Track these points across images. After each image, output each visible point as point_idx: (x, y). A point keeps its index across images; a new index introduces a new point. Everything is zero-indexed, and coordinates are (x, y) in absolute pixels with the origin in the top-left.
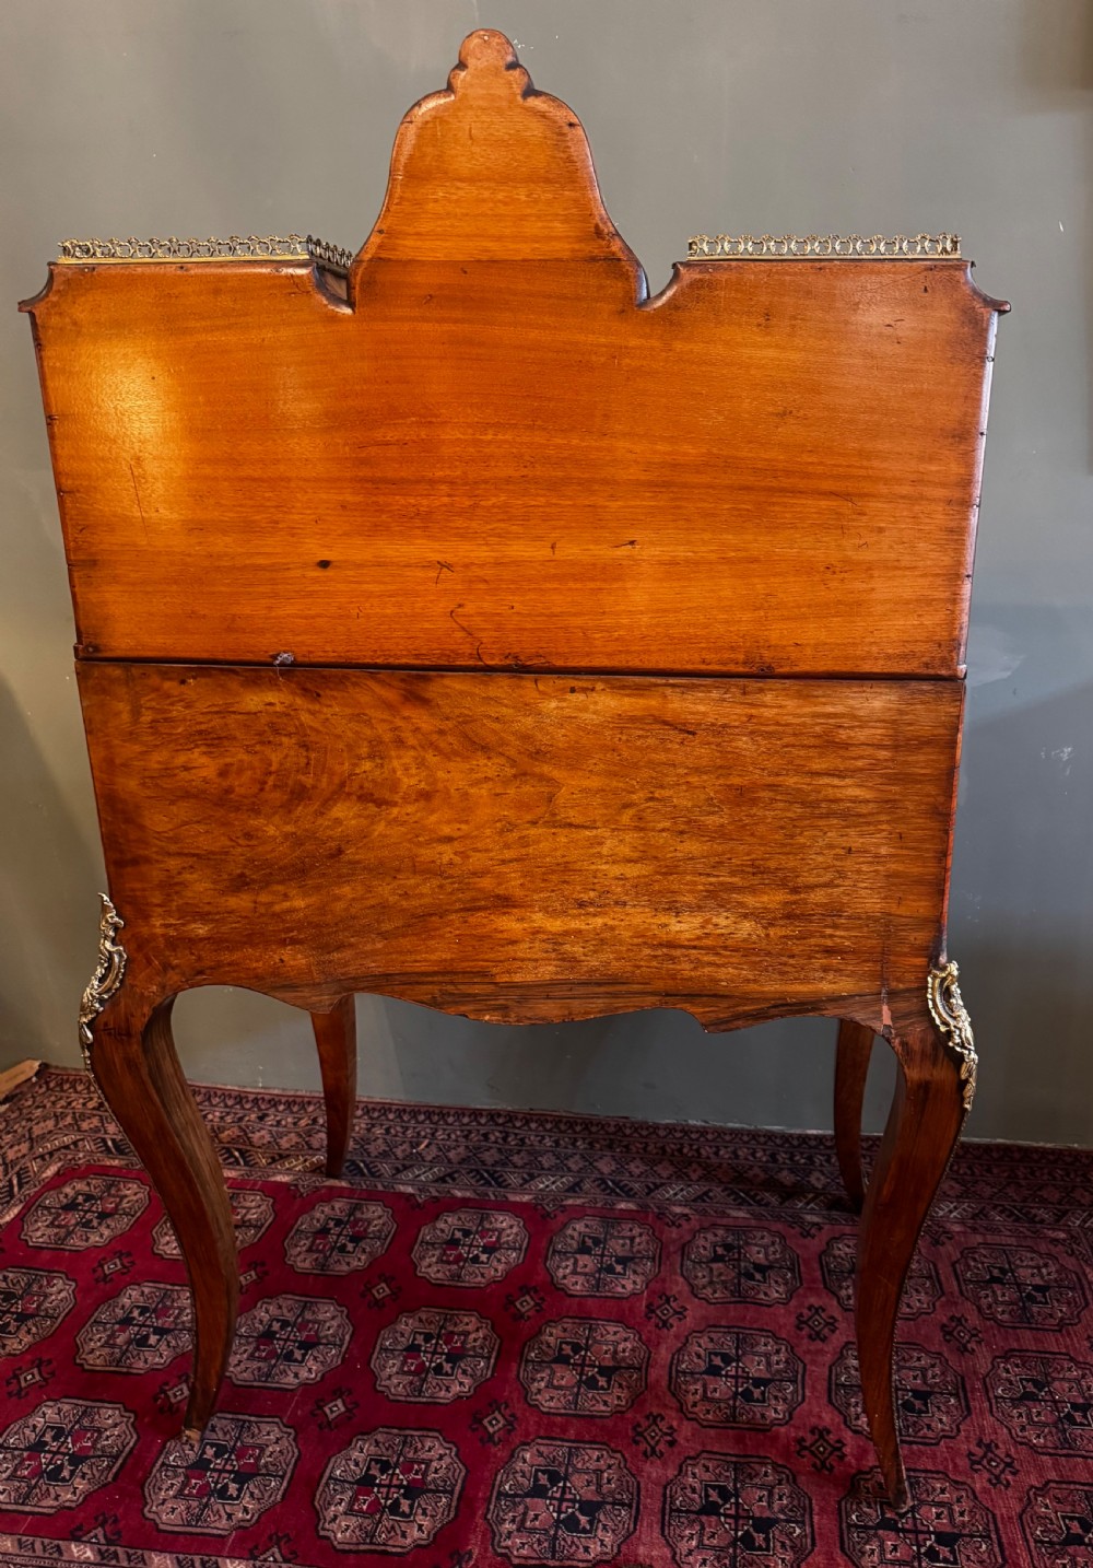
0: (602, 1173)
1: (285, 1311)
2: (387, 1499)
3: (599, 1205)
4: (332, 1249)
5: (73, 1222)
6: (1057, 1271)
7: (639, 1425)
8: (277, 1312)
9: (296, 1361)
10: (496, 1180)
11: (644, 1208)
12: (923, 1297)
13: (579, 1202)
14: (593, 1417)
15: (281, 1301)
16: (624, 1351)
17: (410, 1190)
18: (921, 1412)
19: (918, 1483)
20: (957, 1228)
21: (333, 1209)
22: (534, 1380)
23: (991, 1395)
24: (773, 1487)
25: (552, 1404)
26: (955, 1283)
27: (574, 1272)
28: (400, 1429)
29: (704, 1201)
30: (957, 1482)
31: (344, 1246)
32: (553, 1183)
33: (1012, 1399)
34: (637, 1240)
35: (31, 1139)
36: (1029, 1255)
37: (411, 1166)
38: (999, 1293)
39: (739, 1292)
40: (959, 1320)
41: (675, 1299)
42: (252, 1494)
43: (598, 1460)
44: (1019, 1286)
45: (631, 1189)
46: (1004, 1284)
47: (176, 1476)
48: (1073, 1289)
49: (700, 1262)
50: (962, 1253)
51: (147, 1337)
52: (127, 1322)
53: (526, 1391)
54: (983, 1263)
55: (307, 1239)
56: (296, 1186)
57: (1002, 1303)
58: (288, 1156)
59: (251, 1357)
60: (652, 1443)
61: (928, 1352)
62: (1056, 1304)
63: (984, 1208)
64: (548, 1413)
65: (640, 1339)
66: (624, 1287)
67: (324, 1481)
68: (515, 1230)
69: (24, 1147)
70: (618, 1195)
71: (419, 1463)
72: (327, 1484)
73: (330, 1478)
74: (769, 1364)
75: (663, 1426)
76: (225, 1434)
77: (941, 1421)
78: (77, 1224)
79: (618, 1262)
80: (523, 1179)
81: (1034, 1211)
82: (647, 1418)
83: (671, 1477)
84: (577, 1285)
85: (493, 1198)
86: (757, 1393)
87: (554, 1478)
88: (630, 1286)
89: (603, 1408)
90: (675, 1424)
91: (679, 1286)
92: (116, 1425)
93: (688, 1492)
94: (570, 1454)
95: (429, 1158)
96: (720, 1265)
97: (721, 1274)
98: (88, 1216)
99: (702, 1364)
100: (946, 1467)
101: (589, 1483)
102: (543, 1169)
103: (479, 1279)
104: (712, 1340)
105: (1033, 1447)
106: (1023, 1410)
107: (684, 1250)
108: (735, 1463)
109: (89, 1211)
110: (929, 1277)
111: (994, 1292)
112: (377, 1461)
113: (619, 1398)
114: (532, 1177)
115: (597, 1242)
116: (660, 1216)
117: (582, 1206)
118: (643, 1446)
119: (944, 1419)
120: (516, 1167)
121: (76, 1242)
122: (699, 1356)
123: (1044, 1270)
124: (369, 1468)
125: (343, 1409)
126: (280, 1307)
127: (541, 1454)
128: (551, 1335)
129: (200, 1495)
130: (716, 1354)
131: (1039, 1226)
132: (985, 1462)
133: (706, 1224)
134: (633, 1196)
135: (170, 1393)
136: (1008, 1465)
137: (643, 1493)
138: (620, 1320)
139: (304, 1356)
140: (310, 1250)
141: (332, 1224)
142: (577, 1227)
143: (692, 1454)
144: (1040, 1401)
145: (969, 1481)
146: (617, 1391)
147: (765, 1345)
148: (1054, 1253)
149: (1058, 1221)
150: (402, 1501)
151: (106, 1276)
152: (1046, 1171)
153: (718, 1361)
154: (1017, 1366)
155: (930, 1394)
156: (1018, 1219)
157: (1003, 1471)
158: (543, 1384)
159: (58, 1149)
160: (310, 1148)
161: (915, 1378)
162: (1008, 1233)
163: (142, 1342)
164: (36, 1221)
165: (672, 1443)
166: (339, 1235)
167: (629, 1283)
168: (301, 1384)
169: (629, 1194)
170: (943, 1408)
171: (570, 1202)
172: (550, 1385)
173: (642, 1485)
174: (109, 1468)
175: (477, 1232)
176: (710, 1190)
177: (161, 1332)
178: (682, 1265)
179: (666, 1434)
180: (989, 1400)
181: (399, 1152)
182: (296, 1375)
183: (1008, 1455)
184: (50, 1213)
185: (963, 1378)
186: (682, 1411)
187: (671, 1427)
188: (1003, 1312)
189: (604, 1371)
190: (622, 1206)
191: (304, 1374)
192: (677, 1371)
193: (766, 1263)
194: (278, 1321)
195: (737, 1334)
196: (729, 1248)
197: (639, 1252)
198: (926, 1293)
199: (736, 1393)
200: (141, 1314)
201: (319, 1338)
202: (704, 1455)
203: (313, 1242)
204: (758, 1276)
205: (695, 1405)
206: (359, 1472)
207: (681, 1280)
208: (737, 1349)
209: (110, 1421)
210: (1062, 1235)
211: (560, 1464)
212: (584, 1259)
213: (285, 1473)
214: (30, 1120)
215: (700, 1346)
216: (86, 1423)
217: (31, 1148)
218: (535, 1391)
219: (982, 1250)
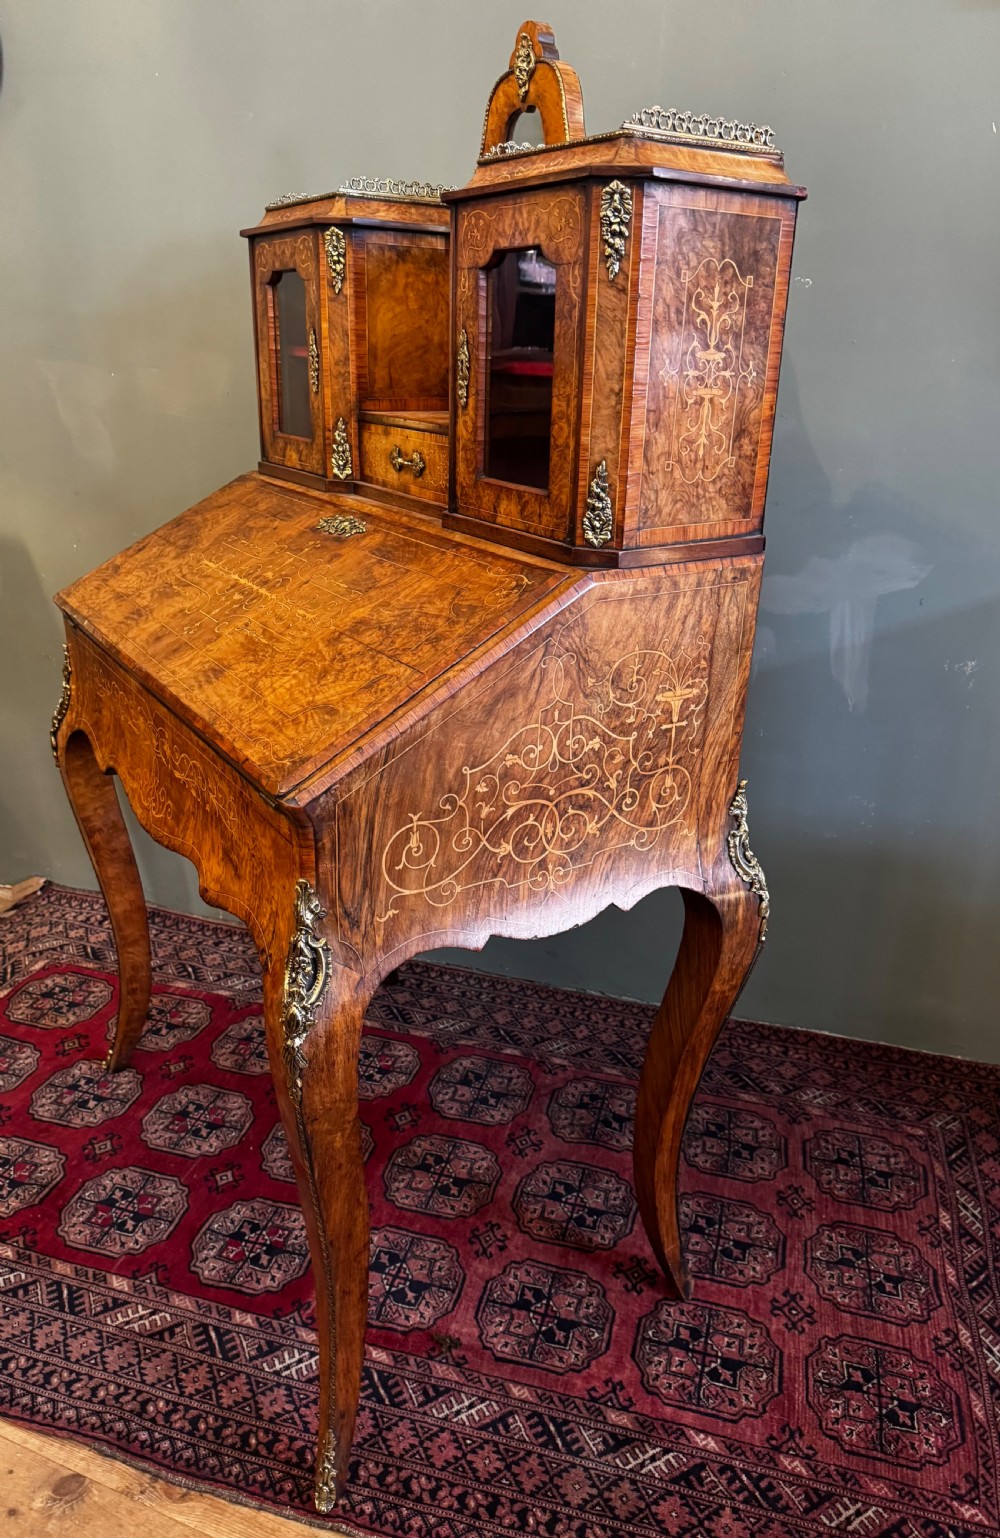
0: (497, 1023)
1: (201, 1097)
3: (488, 1048)
6: (905, 1162)
7: (476, 1230)
11: (527, 1056)
12: (766, 1166)
14: (438, 1217)
16: (479, 1168)
18: (737, 1259)
19: (718, 1315)
20: (817, 1112)
22: (396, 1180)
23: (809, 1256)
24: (583, 1298)
25: (406, 1201)
26: (801, 1159)
27: (452, 1099)
29: (584, 1057)
32: (452, 1025)
33: (827, 1262)
34: (514, 1081)
35: (28, 939)
36: (882, 1145)
38: (842, 1172)
39: (594, 1135)
40: (796, 1189)
41: (535, 1133)
42: (144, 1230)
43: (433, 1251)
44: (863, 1169)
45: (520, 1040)
46: (849, 1166)
47: (88, 1208)
48: (916, 1179)
49: (566, 1107)
50: (815, 1134)
51: (87, 1101)
52: (74, 1088)
54: (833, 1145)
57: (842, 1181)
60: (485, 1246)
61: (758, 1212)
62: (895, 1189)
63: (849, 1099)
64: (402, 1208)
65: (496, 1161)
66: (492, 1116)
67: (203, 1230)
68: (409, 1059)
69: (21, 945)
70: (507, 1041)
73: (208, 1229)
74: (607, 1198)
75: (498, 1234)
77: (754, 1269)
78: (50, 1009)
79: (492, 1096)
80: (427, 1019)
81: (899, 1109)
82: (485, 1225)
83: (494, 1276)
84: (452, 1110)
85: (397, 1030)
86: (590, 1219)
87: (394, 1259)
88: (499, 1117)
89: (450, 1212)
90: (509, 1233)
91: (542, 1122)
92: (50, 1164)
93: (507, 1289)
94: (412, 1243)
96: (584, 1111)
97: (582, 1118)
98: (61, 1003)
99: (546, 1189)
100: (748, 1308)
101: (422, 1268)
102: (446, 1013)
104: (559, 1171)
105: (836, 1304)
106: (836, 1272)
107: (555, 1093)
108: (555, 1273)
109: (62, 999)
110: (778, 1150)
111: (837, 1171)
112: (250, 1222)
113: (466, 1204)
114: (435, 1018)
115: (478, 1078)
116: (540, 1064)
119: (758, 1268)
122: (544, 1182)
123: (892, 1160)
126: (198, 1094)
127: (387, 1239)
128: (419, 1146)
130: (560, 1184)
131: (900, 1121)
132: (786, 1309)
134: (520, 1045)
135: (97, 1146)
137: (467, 1283)
138: (482, 1143)
142: (464, 1063)
143: (518, 1260)
146: (465, 1200)
147: (607, 1182)
148: (906, 1148)
149: (920, 1119)
150: (263, 1256)
151: (65, 1050)
152: (921, 1075)
153: (561, 1189)
154: (841, 1235)
155: (751, 1245)
156: (880, 1113)
157: (801, 1320)
158: (403, 1185)
161: (740, 1231)
162: (867, 1123)
163: (83, 1104)
165: (503, 1248)
167: (499, 1115)
169: (516, 1043)
170: (759, 1258)
172: (408, 1186)
173: (467, 1279)
177: (99, 1099)
178: (549, 1107)
179: (500, 1240)
180: (806, 1258)
186: (518, 1224)
187: (505, 1235)
188: (842, 1189)
189: (458, 1182)
190: (508, 1051)
192: (522, 1192)
193: (626, 1115)
195: (584, 1169)
196: (595, 1097)
197: (514, 1090)
198: (771, 1163)
199: (571, 1216)
200: (86, 1084)
202: (528, 1262)
204: (615, 1125)
205: (531, 1222)
206: (232, 1229)
207: (545, 1118)
208: (580, 1181)
209: (46, 1160)
210: (921, 1132)
211: (402, 1249)
214: (30, 924)
215: (547, 1174)
216: (27, 1158)
218: (394, 1189)
219: (837, 1135)
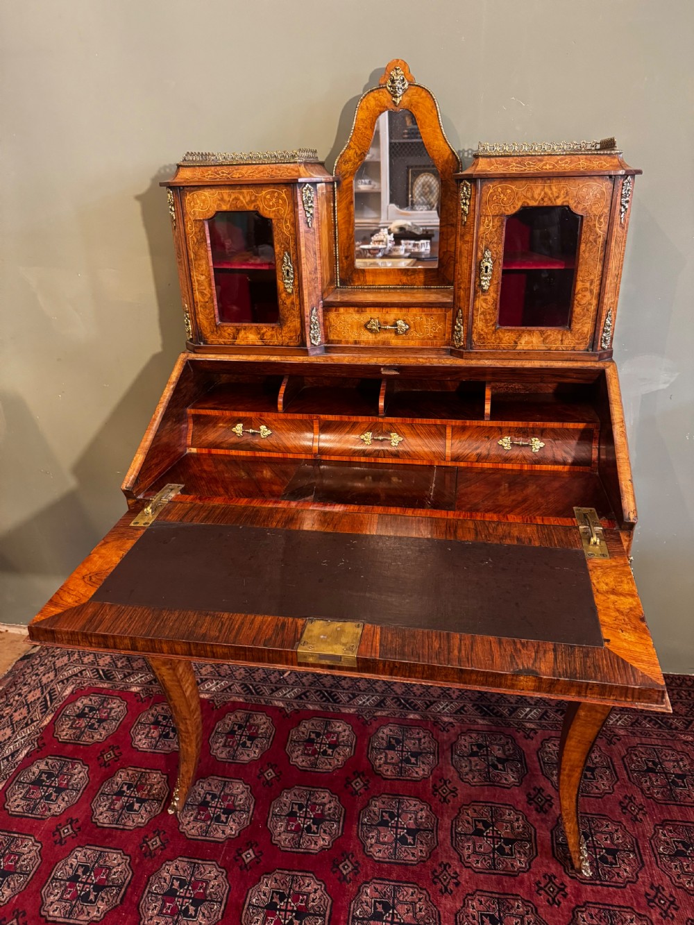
0: (397, 694)
1: (213, 788)
2: (285, 919)
3: (397, 716)
4: (238, 745)
5: (83, 725)
6: (689, 764)
7: (436, 871)
8: (209, 788)
9: (222, 822)
10: (332, 697)
11: (425, 717)
12: (605, 781)
13: (384, 714)
14: (406, 864)
15: (210, 781)
16: (421, 818)
17: (281, 704)
18: (612, 864)
19: (615, 915)
20: (622, 732)
21: (236, 717)
22: (368, 838)
23: (656, 851)
24: (523, 917)
25: (380, 855)
26: (625, 772)
27: (386, 763)
28: (289, 870)
29: (462, 713)
30: (640, 915)
31: (245, 742)
32: (368, 700)
33: (669, 855)
34: (423, 740)
35: (55, 669)
36: (670, 752)
37: (281, 688)
38: (654, 779)
39: (489, 778)
40: (630, 798)
41: (450, 782)
42: (203, 914)
43: (412, 895)
44: (666, 774)
45: (416, 705)
46: (656, 773)
47: (157, 900)
49: (463, 756)
50: (627, 750)
51: (132, 805)
52: (120, 794)
53: (364, 846)
54: (641, 758)
55: (222, 738)
56: (213, 701)
57: (657, 786)
58: (206, 679)
59: (196, 819)
60: (445, 884)
61: (612, 821)
62: (691, 788)
63: (638, 719)
64: (379, 861)
65: (431, 809)
66: (417, 773)
67: (246, 907)
68: (347, 733)
69: (52, 675)
70: (408, 709)
71: (303, 895)
72: (248, 909)
73: (250, 904)
74: (512, 828)
75: (451, 872)
76: (184, 872)
77: (625, 870)
78: (86, 727)
79: (412, 756)
80: (349, 697)
81: (671, 721)
82: (440, 865)
83: (459, 908)
84: (389, 772)
85: (332, 710)
86: (507, 848)
87: (386, 907)
88: (421, 773)
89: (412, 858)
90: (458, 870)
91: (451, 773)
92: (119, 865)
93: (470, 918)
94: (395, 890)
95: (291, 682)
96: (476, 758)
97: (477, 765)
98: (92, 721)
99: (471, 828)
100: (632, 904)
101: (408, 911)
102: (361, 691)
103: (328, 766)
104: (475, 811)
105: (686, 890)
106: (677, 863)
107: (452, 747)
108: (498, 899)
109: (93, 718)
110: (609, 768)
111: (650, 779)
112: (277, 893)
113: (421, 851)
114: (355, 696)
115: (398, 741)
116: (435, 723)
117: (386, 717)
118: (439, 886)
119: (628, 869)
120: (344, 689)
121: (85, 739)
122: (468, 823)
123: (681, 763)
124: (272, 898)
125: (253, 856)
126: (210, 785)
127: (376, 890)
128: (375, 806)
129: (172, 914)
130: (479, 821)
131: (674, 731)
132: (657, 900)
133: (465, 730)
134: (417, 710)
135: (149, 843)
136: (672, 903)
137: (442, 919)
138: (417, 796)
139: (227, 818)
140: (224, 746)
141: (236, 728)
142: (385, 731)
143: (470, 892)
144: (688, 857)
145: (648, 914)
146: (420, 847)
147: (509, 815)
148: (686, 751)
149: (686, 728)
150: (295, 921)
151: (105, 762)
152: (675, 692)
153: (480, 826)
154: (671, 831)
155: (618, 850)
156: (660, 727)
157: (669, 908)
158: (373, 841)
159: (71, 677)
160: (220, 676)
161: (606, 839)
162: (655, 736)
163: (130, 808)
164: (62, 725)
165: (457, 884)
166: (241, 736)
167: (420, 770)
168: (228, 839)
169: (415, 708)
170: (626, 861)
171: (379, 714)
172: (378, 841)
173: (442, 914)
174: (117, 894)
175: (324, 734)
176: (465, 706)
177: (141, 801)
178: (452, 758)
179: (453, 878)
180: (655, 856)
181: (272, 678)
182: (223, 832)
183: (671, 896)
184: (70, 720)
185: (636, 840)
186: (461, 861)
187: (456, 873)
188: (658, 793)
189: (410, 832)
190: (411, 716)
191: (228, 831)
192: (456, 832)
193: (505, 757)
194: (210, 794)
195: (491, 807)
196: (480, 746)
197: (425, 749)
198: (608, 779)
199: (494, 849)
200: (128, 789)
201: (235, 806)
202: (478, 893)
203: (226, 740)
204: (500, 766)
205: (469, 857)
206: (266, 900)
207: (452, 768)
208: (492, 817)
209: (115, 862)
210: (690, 738)
211: (389, 898)
212: (391, 754)
213: (222, 900)
214: (53, 656)
215: (468, 815)
216: (101, 862)
217: (56, 676)
218: (369, 845)
219: (640, 749)
